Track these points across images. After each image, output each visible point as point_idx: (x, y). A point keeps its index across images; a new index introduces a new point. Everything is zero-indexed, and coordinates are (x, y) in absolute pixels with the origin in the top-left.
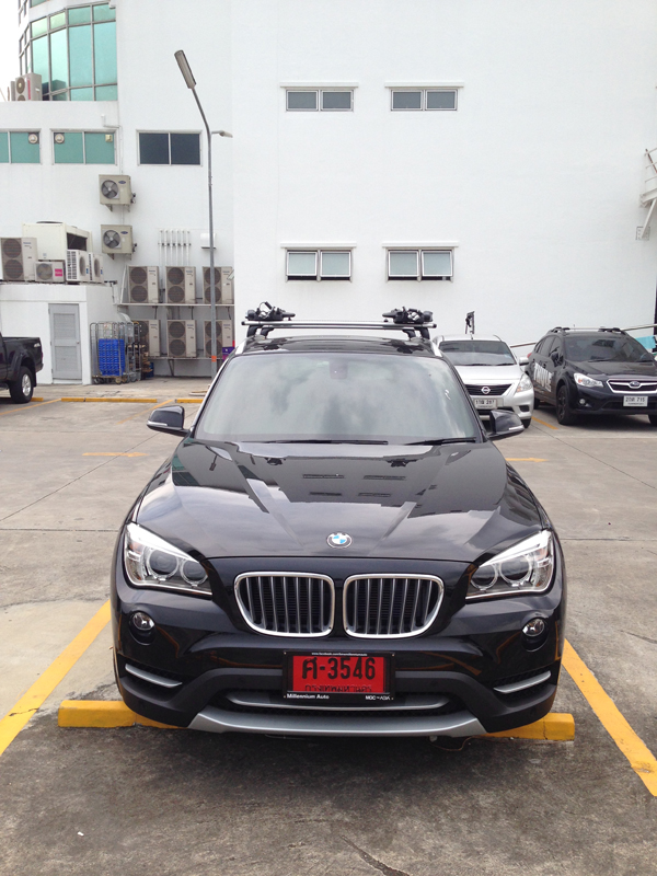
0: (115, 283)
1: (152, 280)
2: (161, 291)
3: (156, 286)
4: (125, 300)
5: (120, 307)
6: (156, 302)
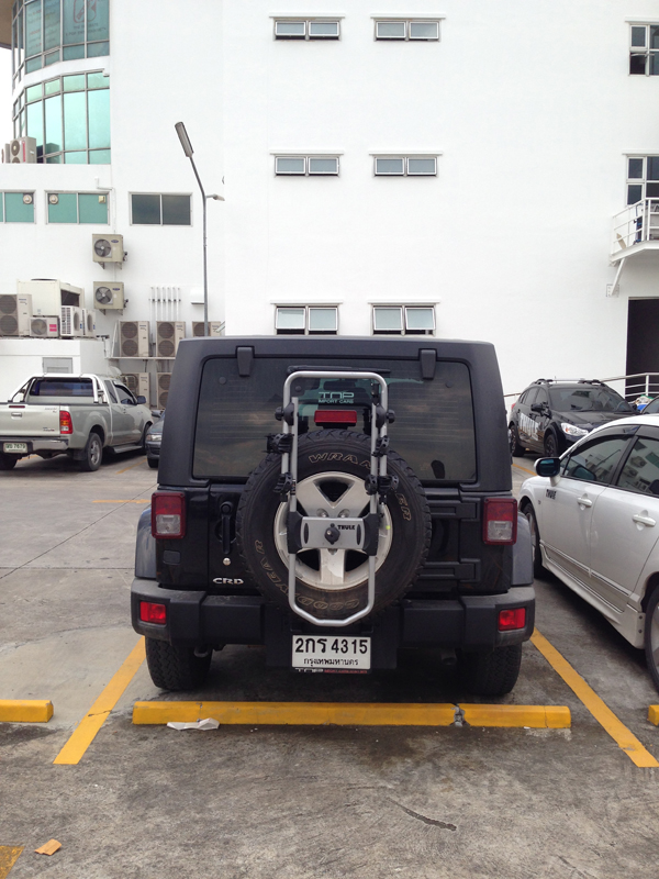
0: (107, 337)
1: (142, 334)
2: (151, 345)
3: (147, 340)
4: (116, 353)
5: (111, 360)
6: (146, 356)
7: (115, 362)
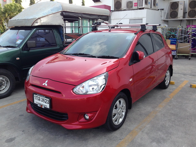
0: (163, 9)
1: (181, 7)
2: (185, 13)
3: (182, 11)
4: (167, 18)
5: (164, 21)
6: (181, 18)
7: (166, 22)
